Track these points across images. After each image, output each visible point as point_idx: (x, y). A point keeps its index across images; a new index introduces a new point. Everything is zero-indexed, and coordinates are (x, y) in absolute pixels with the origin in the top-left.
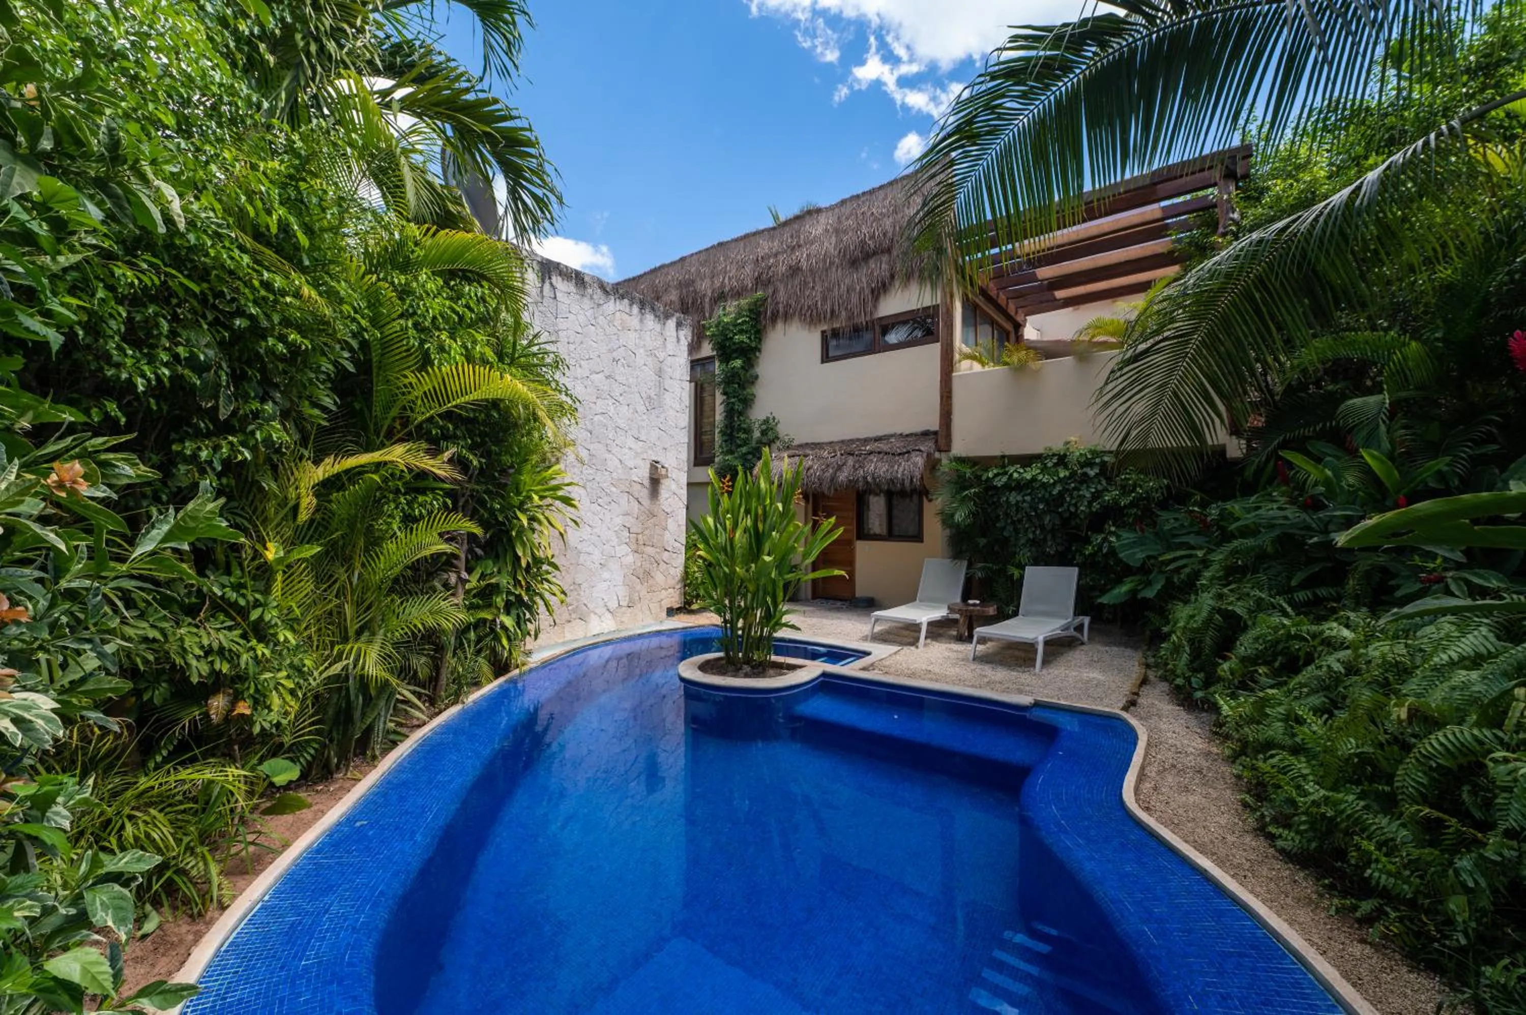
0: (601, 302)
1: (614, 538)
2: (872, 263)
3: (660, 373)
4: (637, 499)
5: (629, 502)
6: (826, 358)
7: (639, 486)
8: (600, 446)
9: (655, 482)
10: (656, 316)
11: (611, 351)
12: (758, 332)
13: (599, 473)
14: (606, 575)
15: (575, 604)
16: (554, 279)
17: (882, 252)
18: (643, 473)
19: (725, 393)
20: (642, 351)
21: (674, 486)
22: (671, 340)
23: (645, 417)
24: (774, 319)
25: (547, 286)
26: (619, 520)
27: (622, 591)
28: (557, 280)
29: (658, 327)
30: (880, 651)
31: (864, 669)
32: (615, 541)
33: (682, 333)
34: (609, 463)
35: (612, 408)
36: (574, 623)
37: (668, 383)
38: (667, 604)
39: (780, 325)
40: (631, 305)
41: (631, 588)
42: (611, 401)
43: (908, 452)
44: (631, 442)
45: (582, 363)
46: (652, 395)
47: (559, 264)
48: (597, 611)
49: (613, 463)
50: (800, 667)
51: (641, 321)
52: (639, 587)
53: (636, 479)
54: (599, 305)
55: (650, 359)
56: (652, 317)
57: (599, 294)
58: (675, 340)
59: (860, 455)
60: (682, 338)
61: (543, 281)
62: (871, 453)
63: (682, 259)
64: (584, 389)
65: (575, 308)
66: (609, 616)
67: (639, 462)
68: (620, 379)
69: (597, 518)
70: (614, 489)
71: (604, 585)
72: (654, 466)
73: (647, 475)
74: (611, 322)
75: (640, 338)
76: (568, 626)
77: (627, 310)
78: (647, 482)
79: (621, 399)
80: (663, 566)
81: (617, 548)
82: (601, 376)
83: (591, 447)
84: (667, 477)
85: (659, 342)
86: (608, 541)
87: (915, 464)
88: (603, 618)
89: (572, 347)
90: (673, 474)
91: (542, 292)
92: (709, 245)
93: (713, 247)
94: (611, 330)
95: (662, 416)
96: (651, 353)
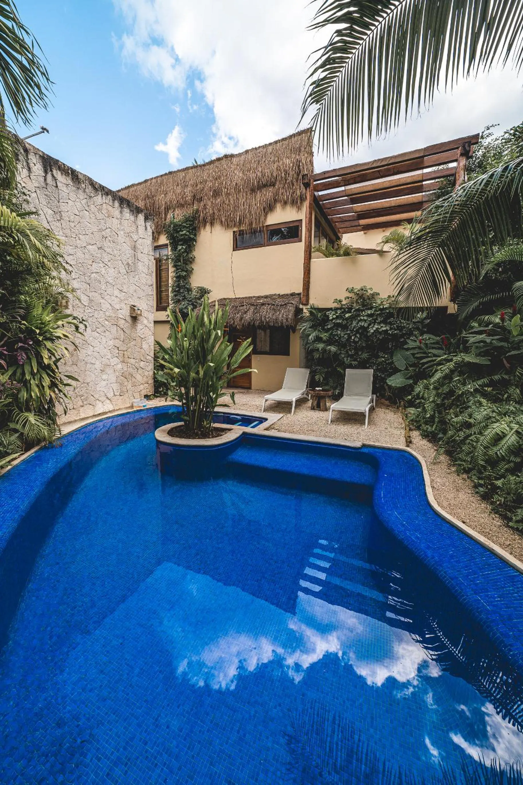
0: (93, 195)
1: (109, 354)
2: (264, 191)
3: (134, 248)
4: (122, 329)
5: (117, 331)
6: (236, 247)
7: (123, 321)
8: (96, 294)
9: (135, 319)
10: (131, 210)
11: (101, 230)
12: (194, 229)
13: (96, 312)
14: (104, 377)
15: (86, 395)
16: (54, 171)
17: (270, 185)
18: (126, 312)
19: (175, 266)
20: (122, 233)
21: (145, 322)
22: (141, 229)
23: (126, 277)
24: (205, 222)
25: (49, 177)
26: (111, 343)
27: (115, 386)
28: (57, 174)
29: (132, 218)
30: (273, 417)
31: (267, 429)
32: (109, 356)
33: (148, 224)
34: (103, 306)
35: (103, 269)
36: (85, 407)
37: (140, 255)
38: (144, 393)
39: (208, 227)
40: (113, 201)
41: (121, 384)
42: (102, 265)
43: (286, 304)
44: (116, 292)
45: (80, 236)
46: (130, 262)
47: (58, 161)
48: (100, 399)
49: (105, 306)
50: (230, 430)
51: (121, 212)
52: (126, 383)
53: (121, 317)
54: (90, 197)
55: (127, 239)
56: (128, 211)
57: (89, 189)
58: (144, 228)
59: (257, 305)
60: (149, 228)
61: (46, 172)
62: (263, 304)
63: (146, 181)
64: (83, 256)
65: (73, 196)
66: (108, 401)
67: (123, 305)
68: (108, 250)
69: (96, 341)
70: (107, 323)
71: (104, 383)
72: (133, 308)
73: (128, 314)
74: (100, 210)
75: (120, 224)
76: (82, 409)
77: (111, 204)
78: (129, 319)
79: (109, 264)
80: (140, 371)
81: (111, 360)
82: (94, 247)
83: (91, 295)
84: (141, 315)
85: (134, 228)
86: (105, 355)
87: (289, 311)
88: (104, 403)
89: (72, 225)
90: (145, 314)
91: (45, 180)
92: (163, 173)
93: (166, 174)
94: (100, 216)
95: (137, 276)
96: (128, 235)
